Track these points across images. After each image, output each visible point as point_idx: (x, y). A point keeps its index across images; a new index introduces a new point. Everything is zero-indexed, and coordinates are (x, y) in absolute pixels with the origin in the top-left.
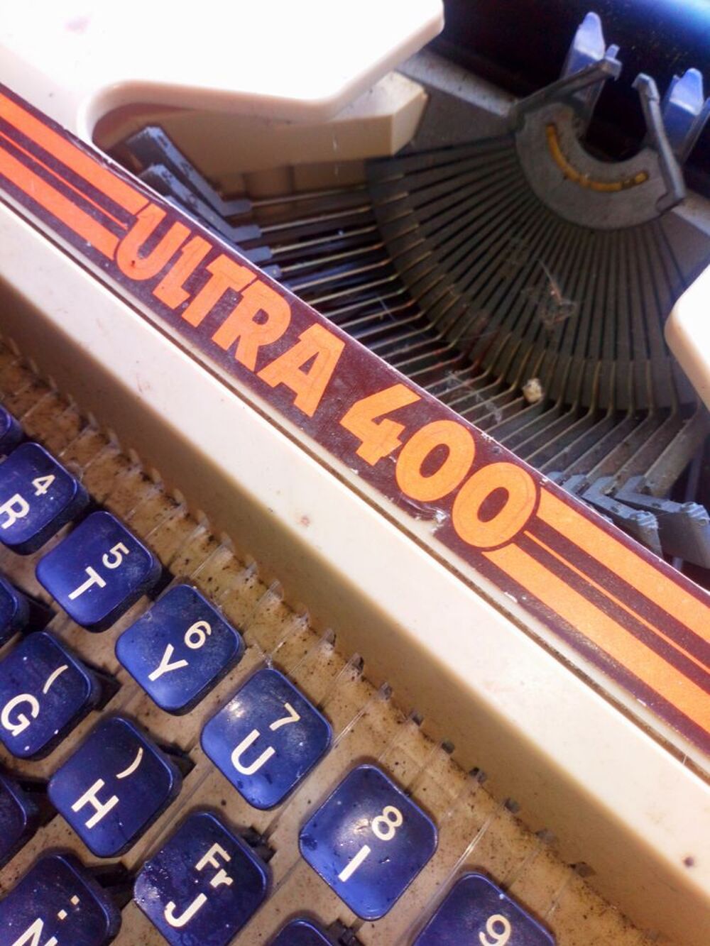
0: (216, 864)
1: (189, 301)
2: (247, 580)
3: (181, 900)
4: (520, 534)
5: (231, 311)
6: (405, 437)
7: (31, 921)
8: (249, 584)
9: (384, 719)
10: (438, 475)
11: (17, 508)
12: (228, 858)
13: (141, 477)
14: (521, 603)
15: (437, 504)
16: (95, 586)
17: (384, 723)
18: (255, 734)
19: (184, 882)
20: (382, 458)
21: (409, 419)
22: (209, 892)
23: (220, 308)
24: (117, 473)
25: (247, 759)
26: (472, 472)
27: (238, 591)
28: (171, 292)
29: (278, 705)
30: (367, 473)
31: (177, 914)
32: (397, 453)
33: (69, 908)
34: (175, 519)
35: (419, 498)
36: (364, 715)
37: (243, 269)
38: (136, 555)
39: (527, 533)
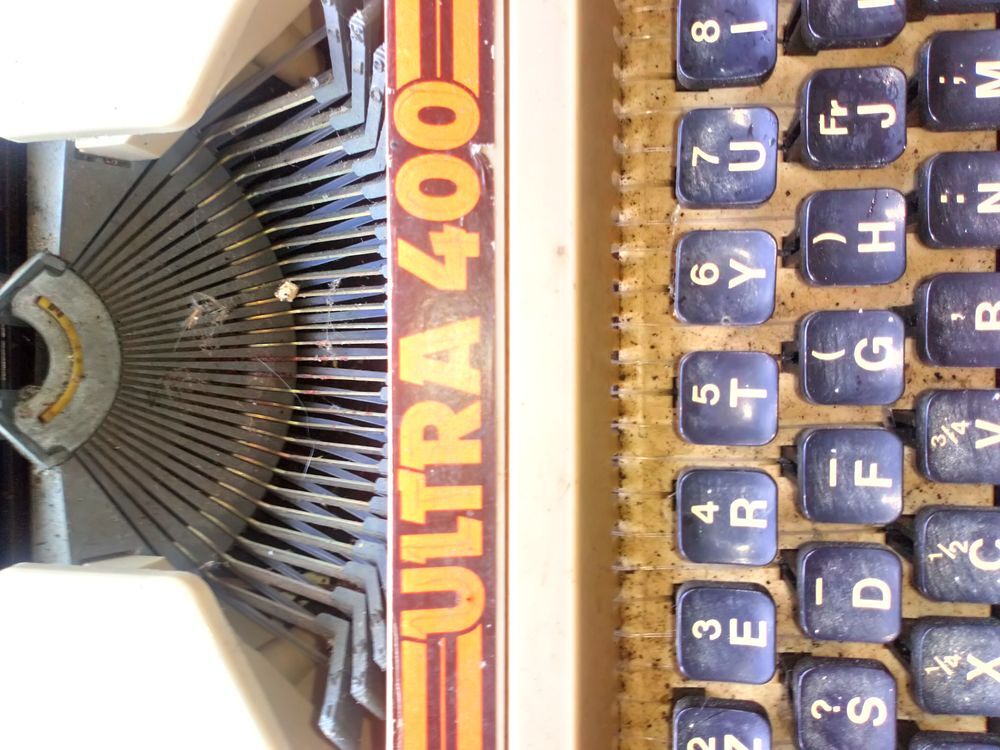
0: (833, 122)
1: (463, 513)
2: (628, 320)
3: (875, 122)
4: (442, 79)
5: (445, 466)
6: (437, 226)
7: (984, 216)
8: (630, 315)
9: (636, 132)
10: (446, 176)
11: (742, 513)
12: (822, 117)
13: (624, 482)
14: (491, 42)
15: (469, 160)
16: (741, 385)
17: (639, 130)
18: (733, 167)
19: (863, 131)
20: (468, 231)
21: (419, 233)
22: (852, 109)
23: (450, 478)
24: (639, 503)
25: (751, 156)
26: (425, 151)
27: (643, 318)
28: (467, 538)
29: (699, 170)
30: (488, 234)
31: (885, 116)
32: (455, 223)
33: (952, 199)
34: (633, 420)
35: (476, 178)
36: (646, 146)
37: (401, 488)
38: (692, 378)
39: (439, 74)
